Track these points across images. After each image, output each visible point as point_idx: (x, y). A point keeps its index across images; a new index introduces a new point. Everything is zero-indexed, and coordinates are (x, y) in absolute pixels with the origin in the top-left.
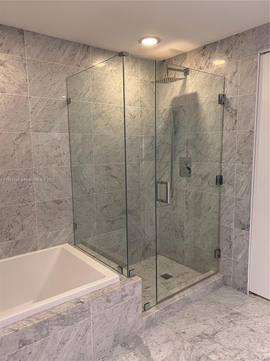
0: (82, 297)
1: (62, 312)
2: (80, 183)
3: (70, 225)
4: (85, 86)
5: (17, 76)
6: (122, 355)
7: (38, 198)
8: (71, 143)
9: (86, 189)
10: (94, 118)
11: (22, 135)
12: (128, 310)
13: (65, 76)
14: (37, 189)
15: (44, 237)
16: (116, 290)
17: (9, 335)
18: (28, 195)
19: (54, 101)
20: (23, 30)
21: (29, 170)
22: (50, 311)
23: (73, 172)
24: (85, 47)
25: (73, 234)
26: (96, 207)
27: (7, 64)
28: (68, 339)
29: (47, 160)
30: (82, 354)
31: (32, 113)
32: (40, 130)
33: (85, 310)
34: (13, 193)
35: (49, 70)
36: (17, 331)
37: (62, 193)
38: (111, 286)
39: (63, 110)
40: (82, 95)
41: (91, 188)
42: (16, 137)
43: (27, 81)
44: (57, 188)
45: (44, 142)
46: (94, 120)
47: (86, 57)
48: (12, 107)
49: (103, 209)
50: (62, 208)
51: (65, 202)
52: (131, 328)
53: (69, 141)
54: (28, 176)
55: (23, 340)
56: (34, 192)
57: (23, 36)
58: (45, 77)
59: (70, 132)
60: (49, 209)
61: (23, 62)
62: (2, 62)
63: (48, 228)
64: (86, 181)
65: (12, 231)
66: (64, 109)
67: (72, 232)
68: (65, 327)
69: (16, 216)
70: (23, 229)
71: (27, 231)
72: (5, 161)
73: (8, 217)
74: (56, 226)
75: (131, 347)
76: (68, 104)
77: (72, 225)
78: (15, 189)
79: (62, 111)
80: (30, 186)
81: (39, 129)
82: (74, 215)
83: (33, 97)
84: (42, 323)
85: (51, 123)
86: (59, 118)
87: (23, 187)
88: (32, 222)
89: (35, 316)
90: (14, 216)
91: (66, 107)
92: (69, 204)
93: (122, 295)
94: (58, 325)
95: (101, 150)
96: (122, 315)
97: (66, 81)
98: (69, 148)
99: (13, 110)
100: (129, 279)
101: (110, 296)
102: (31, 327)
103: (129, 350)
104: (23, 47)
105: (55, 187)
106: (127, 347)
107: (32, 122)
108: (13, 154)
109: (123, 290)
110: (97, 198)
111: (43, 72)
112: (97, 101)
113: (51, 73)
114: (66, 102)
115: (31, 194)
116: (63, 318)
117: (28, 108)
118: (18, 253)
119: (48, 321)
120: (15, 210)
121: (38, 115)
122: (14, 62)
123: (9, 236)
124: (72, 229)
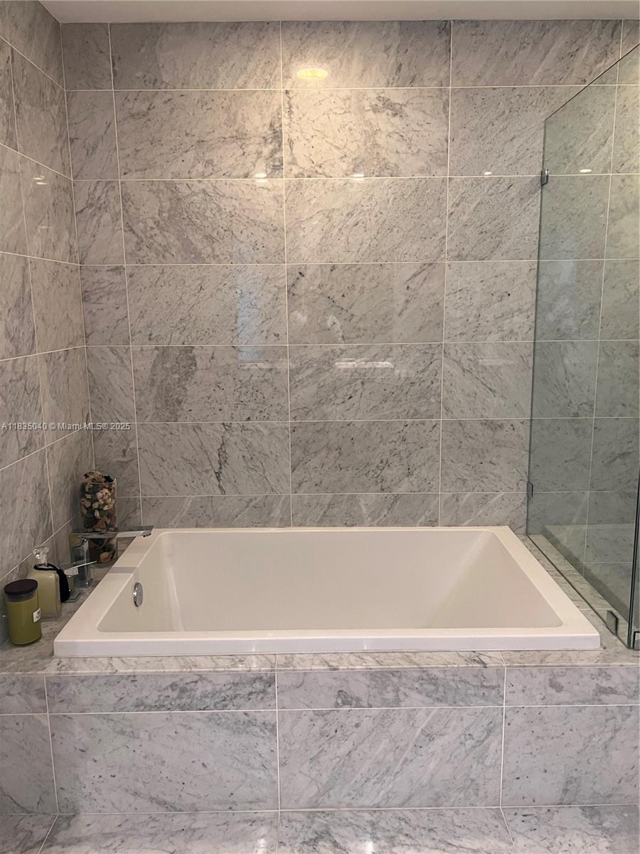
0: (489, 654)
1: (433, 668)
2: (555, 386)
3: (517, 484)
4: (595, 133)
5: (426, 134)
6: (577, 832)
7: (447, 410)
8: (540, 284)
9: (571, 402)
10: (613, 216)
11: (425, 267)
12: (616, 731)
13: (543, 115)
14: (446, 389)
15: (455, 500)
16: (581, 668)
17: (319, 672)
18: (425, 402)
19: (507, 182)
20: (448, 23)
21: (432, 346)
22: (408, 656)
23: (537, 358)
24: (607, 27)
25: (525, 507)
26: (595, 453)
27: (407, 110)
28: (442, 731)
29: (477, 324)
30: (473, 780)
31: (453, 216)
32: (467, 256)
33: (488, 685)
34: (395, 393)
35: (502, 106)
36: (335, 669)
37: (505, 405)
38: (570, 654)
39: (529, 202)
40: (585, 156)
41: (585, 401)
42: (413, 273)
43: (447, 141)
44: (494, 392)
45: (474, 282)
46: (613, 221)
47: (607, 54)
48: (410, 205)
49: (614, 460)
50: (503, 441)
51: (510, 428)
52: (620, 782)
53: (535, 280)
54: (431, 359)
55: (345, 692)
56: (439, 396)
57: (447, 38)
58: (491, 125)
59: (541, 257)
60: (470, 440)
61: (441, 99)
62: (398, 107)
63: (464, 481)
64: (570, 380)
65: (387, 473)
66: (531, 200)
67: (522, 503)
68: (436, 704)
69: (398, 443)
70: (409, 474)
71: (418, 481)
72: (386, 325)
73: (382, 443)
74: (482, 481)
75: (606, 824)
76: (542, 185)
77: (524, 486)
78: (400, 385)
79: (525, 205)
80: (432, 383)
81: (464, 253)
82: (532, 462)
83: (458, 178)
84: (387, 674)
85: (494, 237)
86: (516, 222)
87: (418, 384)
88: (430, 463)
89: (377, 655)
90: (393, 444)
91: (536, 194)
92: (521, 434)
93: (597, 684)
94: (420, 693)
95: (625, 303)
96: (594, 736)
97: (545, 127)
98: (535, 298)
99: (411, 211)
100: (631, 651)
101: (560, 674)
102: (364, 674)
103: (598, 829)
104: (445, 62)
105: (490, 389)
106: (596, 820)
107: (451, 236)
108: (403, 310)
109: (602, 673)
110: (600, 429)
111: (486, 115)
112: (629, 169)
113: (507, 112)
114: (538, 181)
115: (433, 400)
116: (433, 681)
117: (444, 205)
118: (396, 523)
119: (398, 674)
120: (397, 430)
121: (465, 218)
122: (421, 103)
123: (381, 482)
124: (522, 494)
